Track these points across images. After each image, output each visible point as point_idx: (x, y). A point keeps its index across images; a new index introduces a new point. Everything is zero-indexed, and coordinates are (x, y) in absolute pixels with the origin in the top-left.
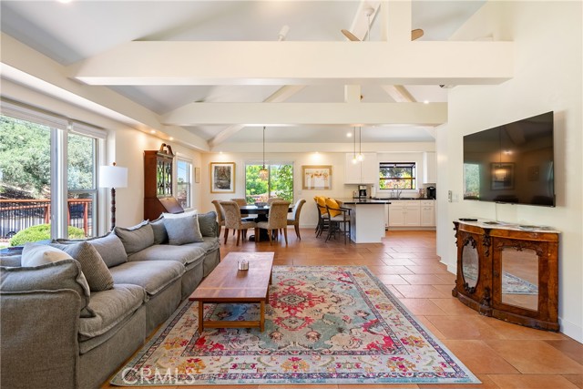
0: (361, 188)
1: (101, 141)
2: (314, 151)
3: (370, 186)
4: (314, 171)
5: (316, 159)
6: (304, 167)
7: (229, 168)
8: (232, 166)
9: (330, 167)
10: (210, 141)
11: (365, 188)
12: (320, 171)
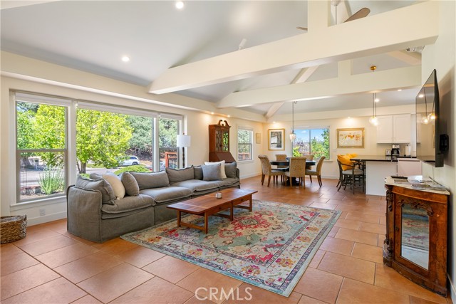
0: (394, 147)
1: (180, 121)
2: (346, 117)
3: (404, 145)
4: (347, 133)
5: (350, 123)
6: (338, 130)
7: (281, 133)
8: (282, 131)
9: (362, 129)
10: (265, 114)
11: (398, 147)
12: (353, 133)
